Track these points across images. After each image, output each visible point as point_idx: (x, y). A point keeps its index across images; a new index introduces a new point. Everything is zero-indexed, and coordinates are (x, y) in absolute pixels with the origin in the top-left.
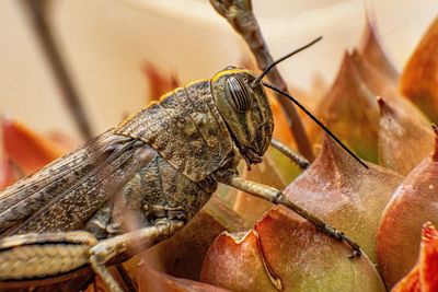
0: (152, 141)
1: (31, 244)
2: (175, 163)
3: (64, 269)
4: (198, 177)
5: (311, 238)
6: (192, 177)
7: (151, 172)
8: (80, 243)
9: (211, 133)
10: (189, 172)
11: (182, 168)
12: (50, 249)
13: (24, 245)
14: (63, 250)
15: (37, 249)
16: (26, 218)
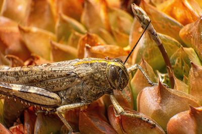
0: (82, 77)
1: (37, 94)
2: (89, 87)
3: (47, 104)
4: (97, 92)
5: (140, 124)
6: (95, 92)
7: (80, 87)
8: (53, 98)
9: (103, 81)
10: (94, 90)
11: (91, 89)
12: (43, 97)
13: (35, 93)
14: (47, 99)
15: (39, 96)
16: (41, 81)
